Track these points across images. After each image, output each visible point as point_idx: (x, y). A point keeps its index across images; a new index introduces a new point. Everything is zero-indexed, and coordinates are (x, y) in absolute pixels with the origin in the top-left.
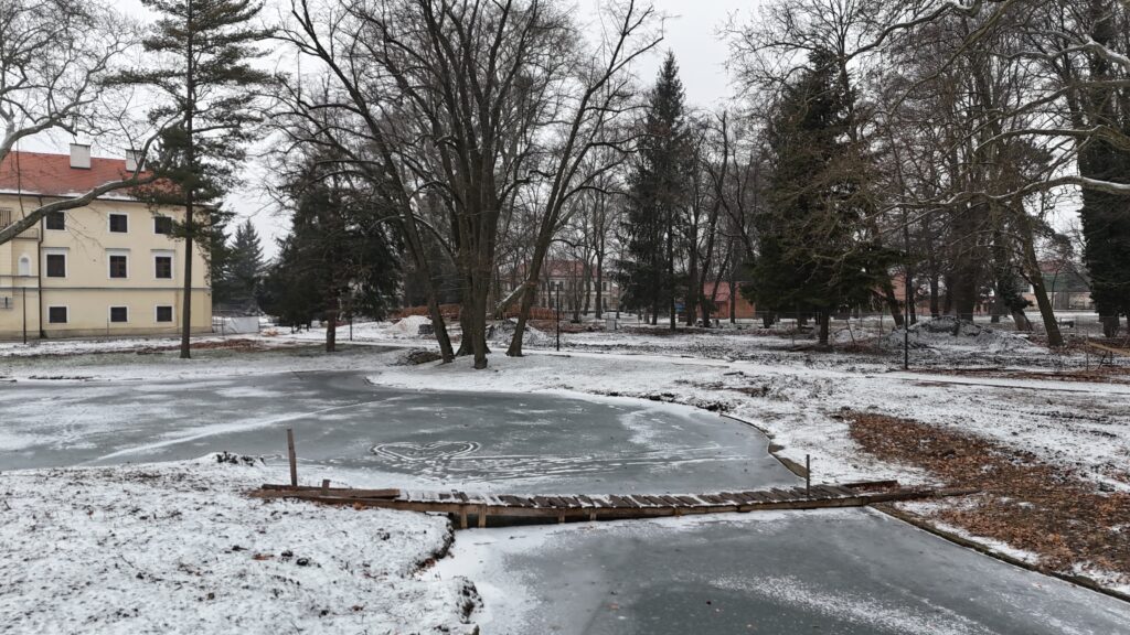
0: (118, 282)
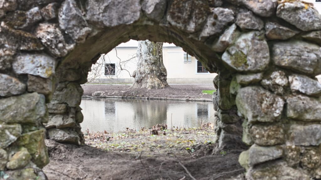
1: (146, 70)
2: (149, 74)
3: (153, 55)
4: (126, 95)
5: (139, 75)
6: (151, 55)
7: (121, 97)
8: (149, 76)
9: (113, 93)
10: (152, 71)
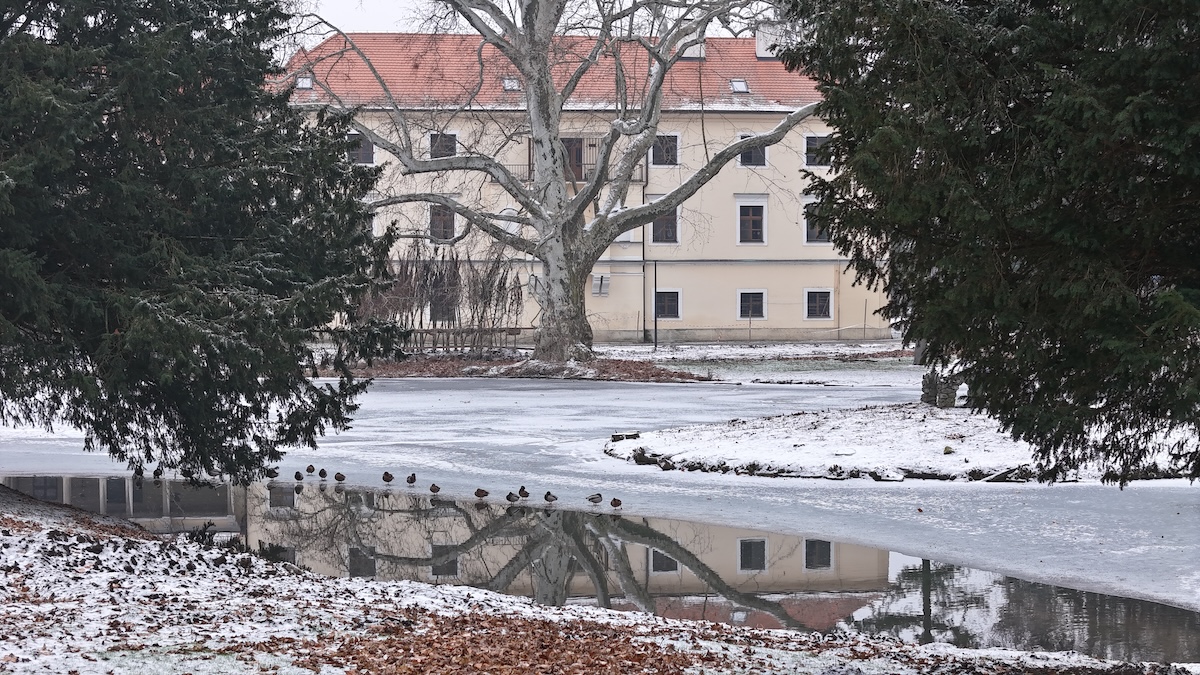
0: (752, 250)
1: (562, 329)
2: (567, 336)
3: (572, 302)
6: (570, 301)
8: (567, 339)
10: (572, 330)
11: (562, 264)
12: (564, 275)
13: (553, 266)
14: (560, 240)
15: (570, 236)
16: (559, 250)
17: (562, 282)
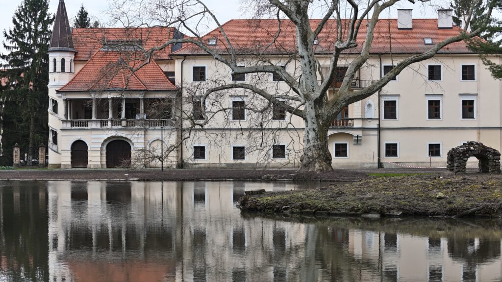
0: (434, 123)
1: (314, 155)
2: (317, 158)
3: (320, 141)
4: (297, 178)
5: (307, 159)
6: (319, 140)
7: (291, 179)
8: (317, 160)
9: (283, 176)
10: (319, 155)
11: (314, 121)
12: (315, 126)
13: (309, 122)
14: (313, 108)
15: (319, 106)
16: (313, 113)
17: (314, 130)
